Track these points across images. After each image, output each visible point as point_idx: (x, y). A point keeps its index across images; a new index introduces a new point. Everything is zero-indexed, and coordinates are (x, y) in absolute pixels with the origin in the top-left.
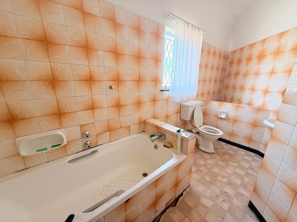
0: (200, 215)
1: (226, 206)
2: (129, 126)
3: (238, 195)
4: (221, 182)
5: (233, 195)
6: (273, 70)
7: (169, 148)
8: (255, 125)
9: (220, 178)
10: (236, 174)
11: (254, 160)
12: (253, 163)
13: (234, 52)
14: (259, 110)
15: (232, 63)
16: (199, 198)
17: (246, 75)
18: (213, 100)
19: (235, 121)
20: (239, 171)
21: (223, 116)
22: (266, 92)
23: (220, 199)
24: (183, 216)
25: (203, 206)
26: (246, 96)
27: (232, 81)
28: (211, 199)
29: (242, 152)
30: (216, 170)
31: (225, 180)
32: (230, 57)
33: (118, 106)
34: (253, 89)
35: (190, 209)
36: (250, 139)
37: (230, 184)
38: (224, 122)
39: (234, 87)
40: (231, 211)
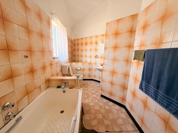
0: (93, 110)
1: (97, 101)
2: (40, 86)
3: (97, 95)
4: (90, 95)
5: (96, 96)
6: (91, 49)
7: (73, 88)
8: (90, 70)
9: (89, 94)
10: (92, 89)
11: (93, 83)
12: (94, 84)
13: (75, 40)
14: (90, 64)
15: (75, 45)
16: (89, 105)
17: (82, 50)
18: (72, 62)
19: (83, 70)
20: (92, 88)
21: (79, 69)
22: (90, 57)
23: (94, 100)
24: (89, 115)
25: (91, 106)
26: (84, 59)
27: (76, 53)
28: (92, 102)
29: (88, 81)
30: (86, 92)
31: (91, 93)
32: (74, 42)
33: (32, 71)
34: (86, 56)
35: (89, 110)
36: (89, 76)
37: (93, 94)
38: (80, 71)
39: (78, 56)
40: (99, 101)
